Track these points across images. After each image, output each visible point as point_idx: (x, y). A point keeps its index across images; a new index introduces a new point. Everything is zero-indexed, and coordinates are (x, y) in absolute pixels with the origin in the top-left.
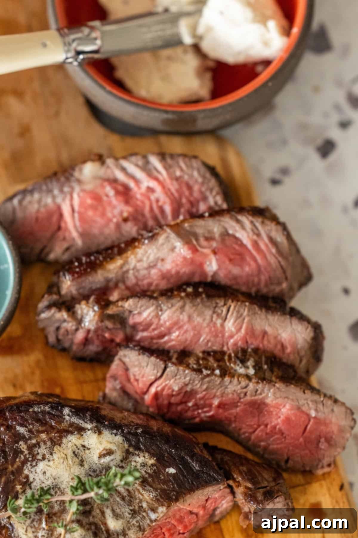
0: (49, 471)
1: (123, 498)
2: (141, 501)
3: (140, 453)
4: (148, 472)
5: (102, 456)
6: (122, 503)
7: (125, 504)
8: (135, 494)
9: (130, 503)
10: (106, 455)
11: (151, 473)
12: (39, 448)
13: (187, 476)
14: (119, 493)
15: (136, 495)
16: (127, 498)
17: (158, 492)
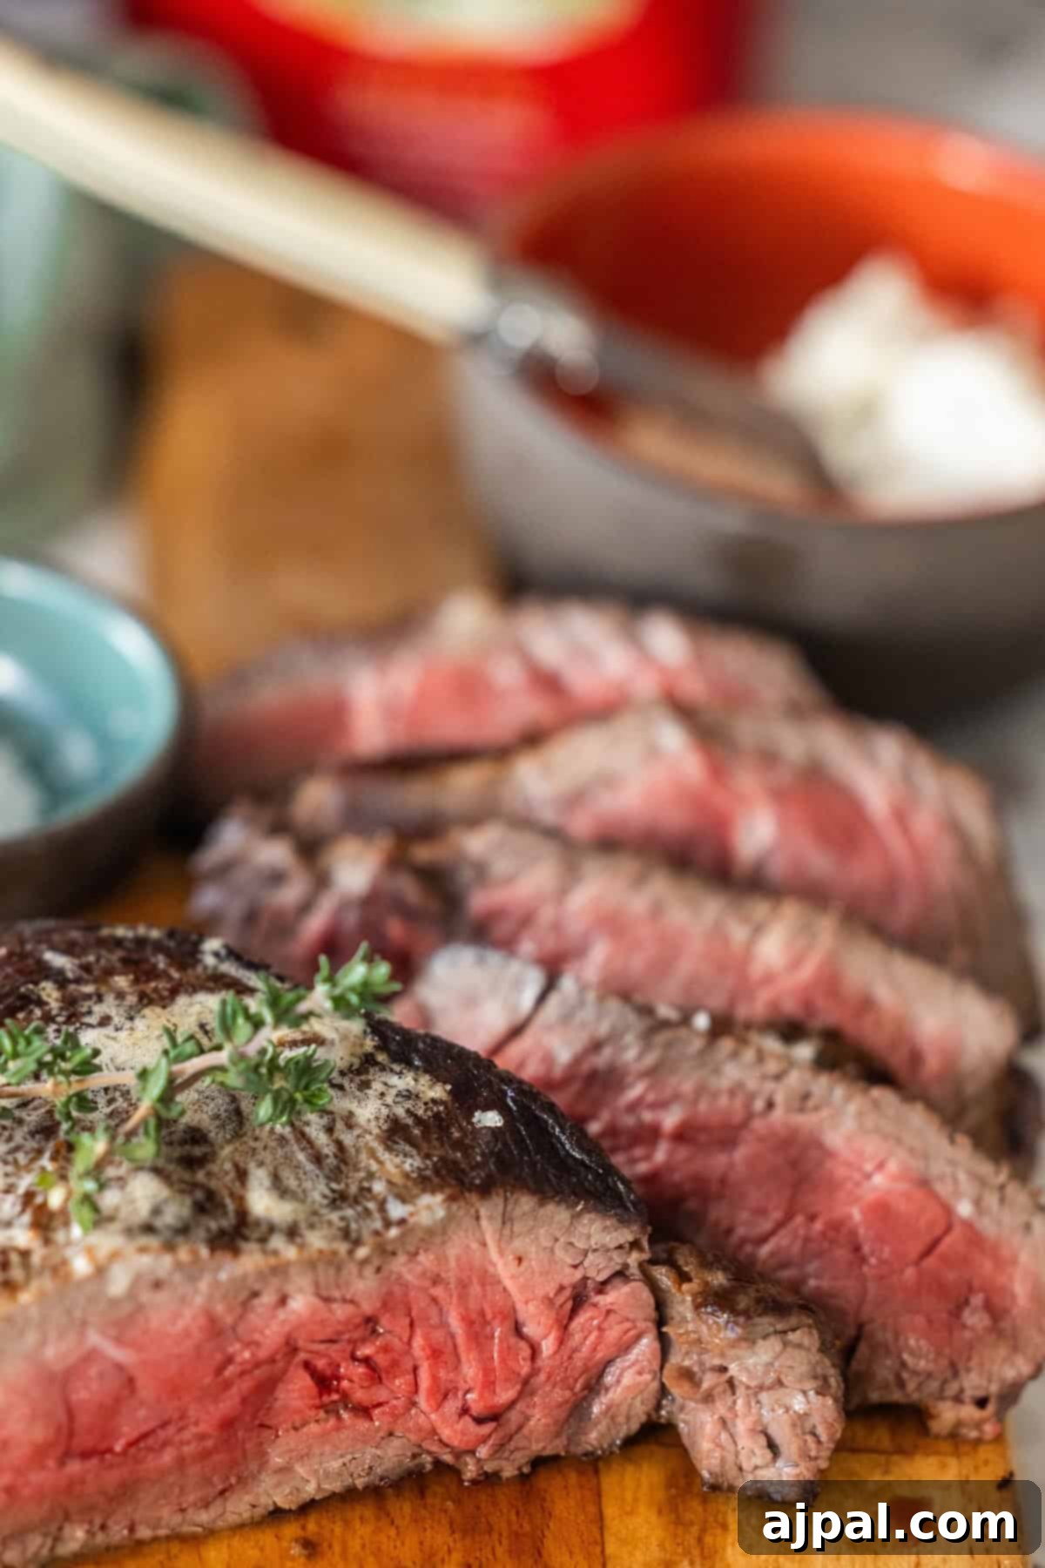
0: (109, 1050)
1: (318, 1159)
2: (371, 1176)
3: (405, 1071)
4: (416, 1112)
5: (287, 1045)
6: (310, 1167)
7: (317, 1172)
8: (357, 1157)
9: (336, 1174)
10: (299, 1045)
11: (425, 1117)
12: (96, 1003)
13: (533, 1153)
14: (310, 1143)
15: (360, 1162)
16: (331, 1161)
17: (432, 1160)
